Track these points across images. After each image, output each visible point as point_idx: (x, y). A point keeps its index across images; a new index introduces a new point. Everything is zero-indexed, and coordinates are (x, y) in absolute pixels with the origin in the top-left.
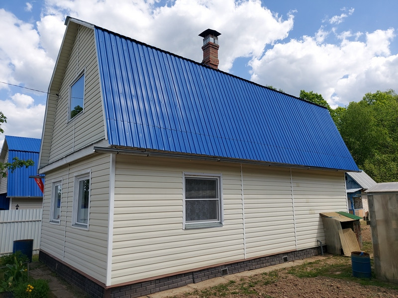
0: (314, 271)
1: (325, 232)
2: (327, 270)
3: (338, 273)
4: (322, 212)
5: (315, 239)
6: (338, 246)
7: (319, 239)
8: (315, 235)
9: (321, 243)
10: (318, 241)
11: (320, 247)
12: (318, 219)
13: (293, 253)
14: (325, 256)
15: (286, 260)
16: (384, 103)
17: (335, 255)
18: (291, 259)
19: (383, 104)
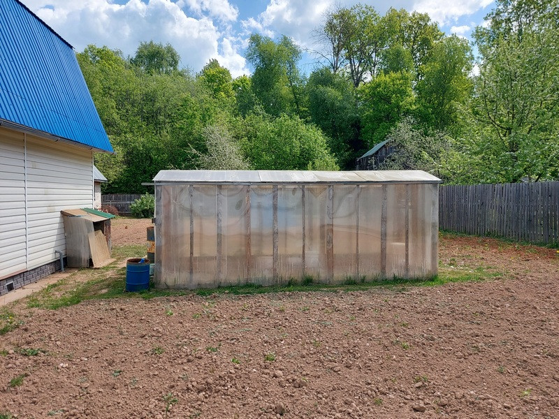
0: (68, 296)
1: (66, 238)
2: (85, 291)
3: (104, 291)
4: (64, 209)
5: (52, 250)
6: (85, 257)
7: (57, 249)
8: (53, 244)
9: (61, 254)
10: (56, 252)
11: (59, 260)
12: (58, 220)
13: (22, 276)
14: (66, 272)
15: (10, 288)
16: (110, 65)
17: (80, 268)
18: (19, 285)
19: (110, 67)
